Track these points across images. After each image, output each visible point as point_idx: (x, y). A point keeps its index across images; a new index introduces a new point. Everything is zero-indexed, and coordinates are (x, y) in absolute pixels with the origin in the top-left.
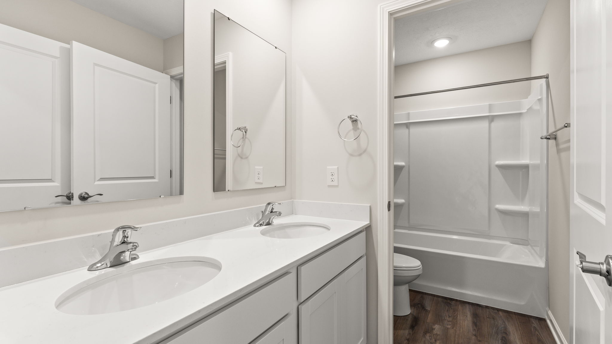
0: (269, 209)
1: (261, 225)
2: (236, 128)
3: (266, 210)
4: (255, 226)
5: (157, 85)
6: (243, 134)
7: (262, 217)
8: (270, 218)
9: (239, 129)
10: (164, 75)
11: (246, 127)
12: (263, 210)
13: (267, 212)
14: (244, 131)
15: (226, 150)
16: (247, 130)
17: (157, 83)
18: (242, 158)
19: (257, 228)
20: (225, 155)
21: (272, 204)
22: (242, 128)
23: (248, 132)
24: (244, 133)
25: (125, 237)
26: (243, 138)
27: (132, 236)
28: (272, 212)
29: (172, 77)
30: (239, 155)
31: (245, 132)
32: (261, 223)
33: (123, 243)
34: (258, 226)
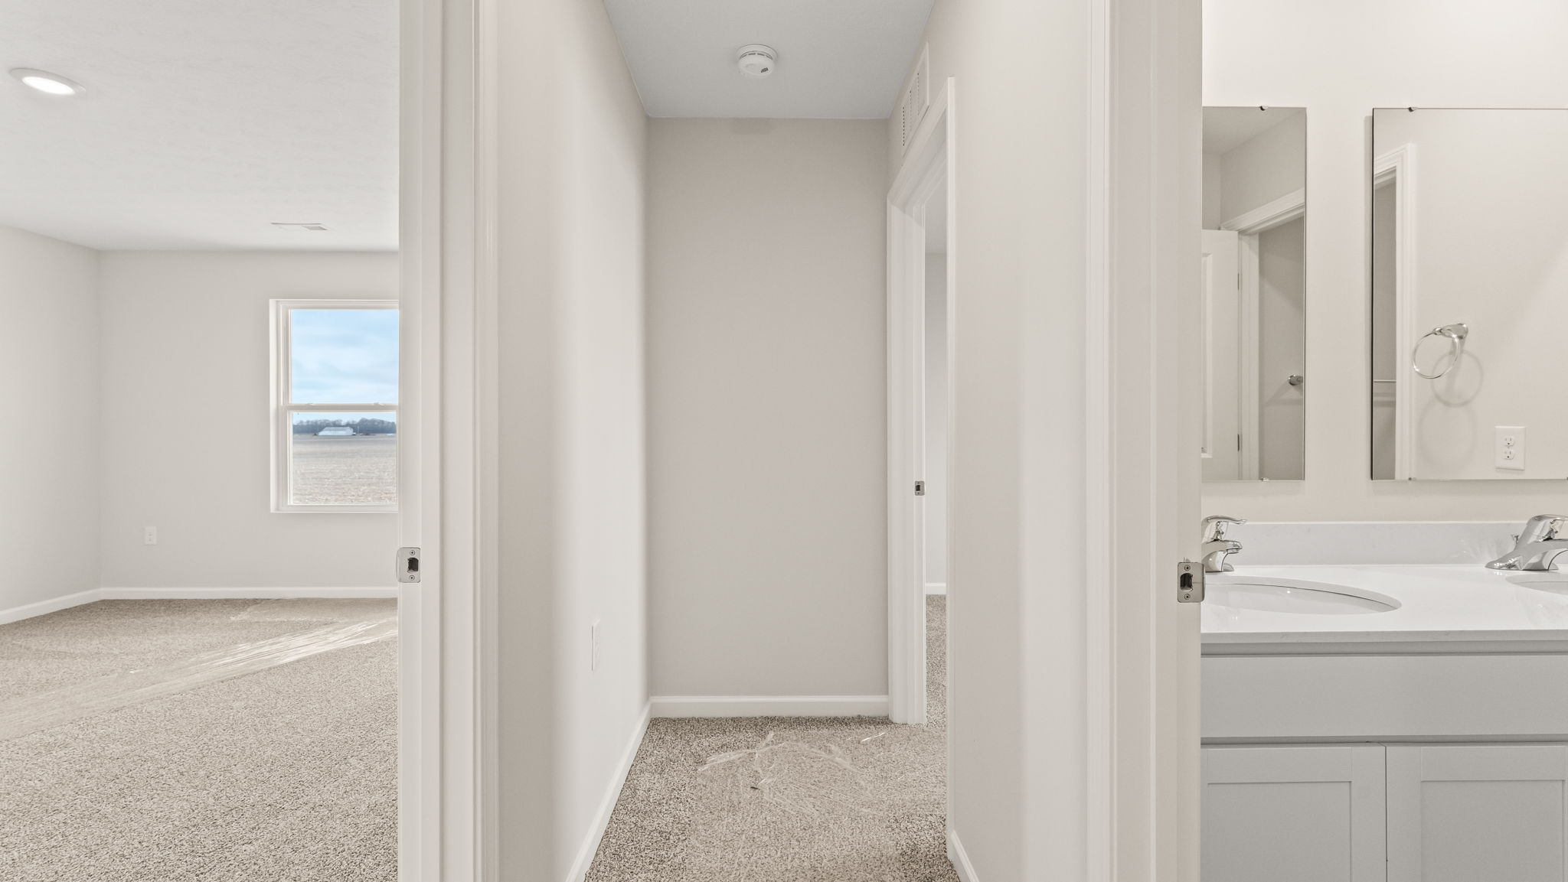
0: (1540, 530)
1: (1510, 567)
2: (1431, 330)
3: (1528, 532)
4: (1490, 566)
5: (1210, 259)
6: (1454, 343)
7: (1515, 549)
8: (1545, 554)
9: (1440, 331)
10: (1223, 232)
11: (1461, 324)
12: (1520, 534)
13: (1532, 539)
14: (1454, 336)
15: (1395, 382)
16: (1467, 332)
17: (1209, 254)
18: (1447, 404)
19: (1498, 572)
20: (1394, 395)
21: (1552, 520)
22: (1449, 328)
23: (1469, 338)
24: (1457, 340)
25: (1218, 532)
26: (1452, 353)
27: (1230, 532)
28: (1549, 539)
29: (1242, 233)
30: (1438, 397)
31: (1461, 338)
32: (1510, 562)
33: (1215, 540)
34: (1500, 568)
